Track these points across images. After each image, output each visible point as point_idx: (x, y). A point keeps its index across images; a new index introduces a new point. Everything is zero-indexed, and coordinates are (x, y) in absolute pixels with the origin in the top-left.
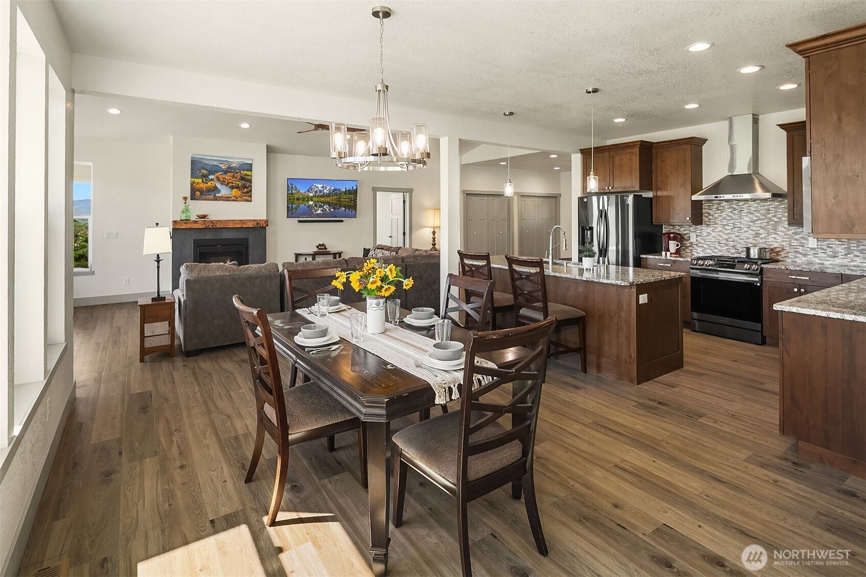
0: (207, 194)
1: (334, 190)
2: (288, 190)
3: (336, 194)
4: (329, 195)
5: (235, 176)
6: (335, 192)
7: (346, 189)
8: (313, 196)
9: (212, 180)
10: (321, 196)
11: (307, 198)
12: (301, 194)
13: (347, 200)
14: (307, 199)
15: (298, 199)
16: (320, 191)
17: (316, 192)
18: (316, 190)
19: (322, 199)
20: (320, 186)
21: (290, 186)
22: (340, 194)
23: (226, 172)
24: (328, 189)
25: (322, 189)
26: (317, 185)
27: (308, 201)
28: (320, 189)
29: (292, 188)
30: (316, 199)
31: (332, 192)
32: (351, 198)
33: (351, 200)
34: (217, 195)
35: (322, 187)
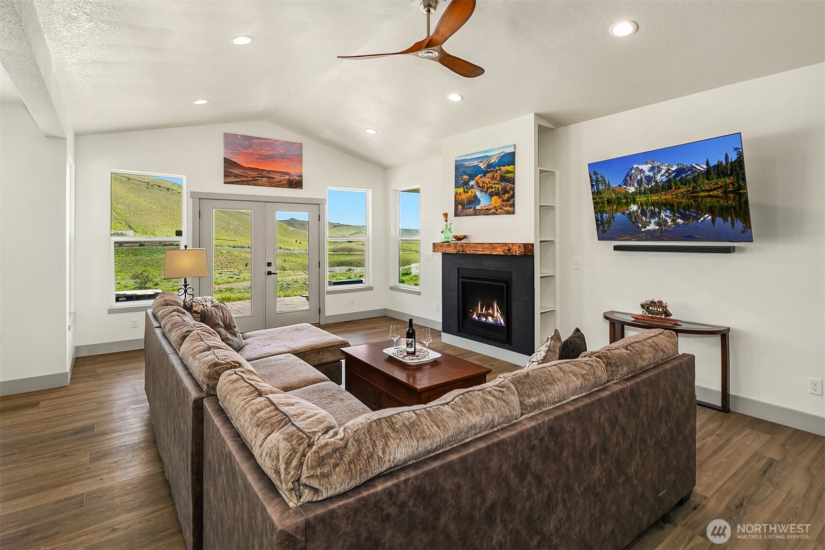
0: (468, 207)
1: (679, 172)
2: (592, 186)
3: (684, 182)
4: (667, 186)
5: (495, 177)
6: (682, 176)
7: (707, 164)
8: (635, 193)
9: (472, 187)
10: (652, 191)
11: (625, 198)
12: (614, 190)
13: (715, 193)
14: (624, 201)
15: (609, 202)
16: (649, 179)
17: (640, 182)
18: (639, 177)
19: (655, 198)
20: (646, 168)
21: (594, 177)
22: (695, 180)
23: (485, 173)
24: (663, 171)
25: (651, 174)
26: (640, 167)
27: (627, 204)
28: (647, 173)
29: (597, 181)
30: (641, 199)
31: (675, 177)
32: (726, 186)
33: (725, 192)
34: (478, 207)
35: (652, 169)
